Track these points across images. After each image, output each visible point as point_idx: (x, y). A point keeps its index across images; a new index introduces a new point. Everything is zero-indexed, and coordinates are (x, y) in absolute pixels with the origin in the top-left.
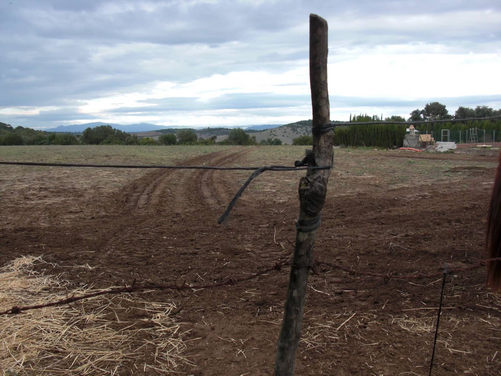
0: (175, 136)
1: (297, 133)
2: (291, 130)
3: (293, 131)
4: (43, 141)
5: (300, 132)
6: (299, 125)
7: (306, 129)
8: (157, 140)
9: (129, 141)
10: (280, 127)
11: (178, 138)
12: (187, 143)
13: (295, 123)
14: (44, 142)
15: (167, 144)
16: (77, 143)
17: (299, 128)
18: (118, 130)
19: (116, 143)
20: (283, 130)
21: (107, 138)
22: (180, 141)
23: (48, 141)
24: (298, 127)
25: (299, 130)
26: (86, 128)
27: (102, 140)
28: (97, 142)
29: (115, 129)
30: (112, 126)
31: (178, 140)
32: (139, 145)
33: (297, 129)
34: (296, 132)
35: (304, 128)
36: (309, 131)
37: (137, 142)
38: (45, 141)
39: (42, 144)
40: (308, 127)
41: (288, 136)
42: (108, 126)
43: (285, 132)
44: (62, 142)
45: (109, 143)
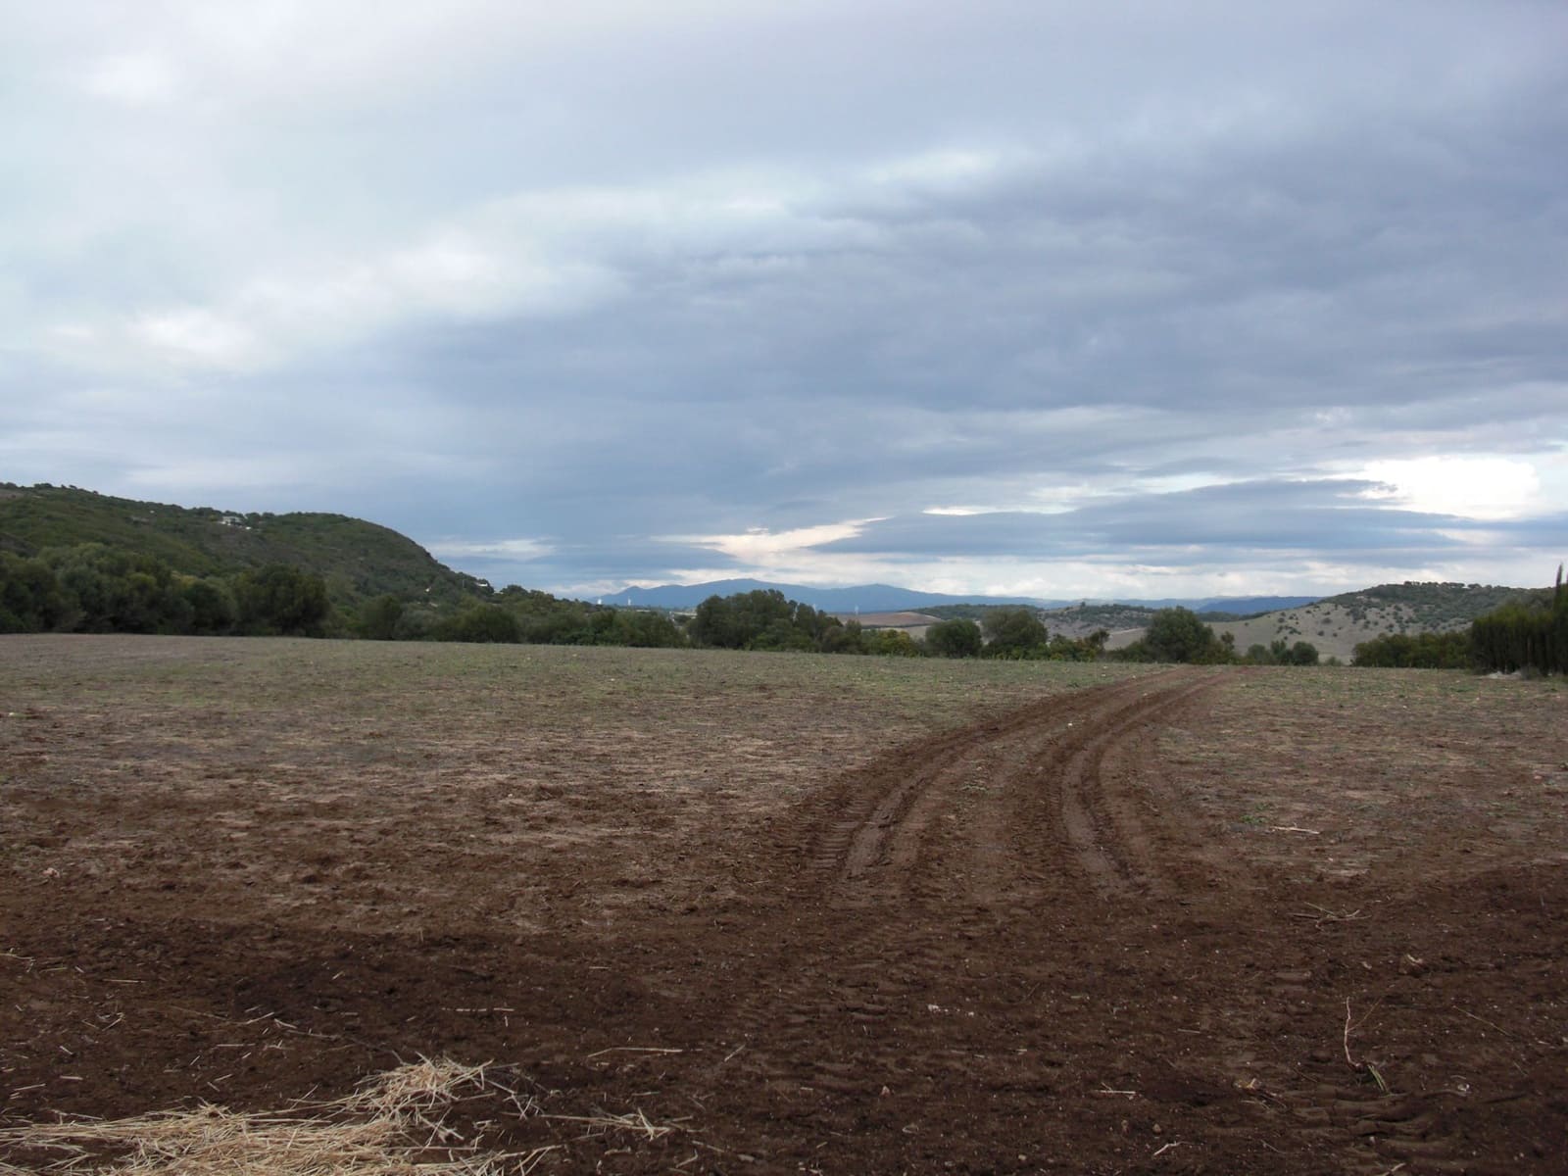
0: (977, 629)
1: (1366, 626)
2: (1348, 614)
3: (1351, 618)
4: (575, 633)
5: (1376, 624)
6: (1374, 600)
7: (1396, 614)
8: (921, 640)
9: (836, 640)
10: (1312, 604)
11: (987, 635)
12: (1015, 652)
13: (1360, 593)
14: (580, 636)
15: (950, 654)
16: (676, 642)
17: (1374, 609)
18: (802, 605)
19: (796, 646)
20: (1319, 615)
21: (769, 627)
22: (991, 644)
23: (591, 633)
24: (1369, 605)
25: (1372, 614)
26: (702, 599)
27: (754, 633)
28: (737, 640)
29: (793, 603)
30: (783, 592)
31: (986, 642)
32: (866, 653)
33: (1367, 612)
34: (1362, 621)
35: (1391, 610)
36: (1406, 618)
37: (858, 643)
38: (584, 631)
39: (574, 641)
40: (1401, 605)
41: (1335, 635)
42: (772, 591)
43: (1327, 621)
44: (633, 636)
45: (774, 644)
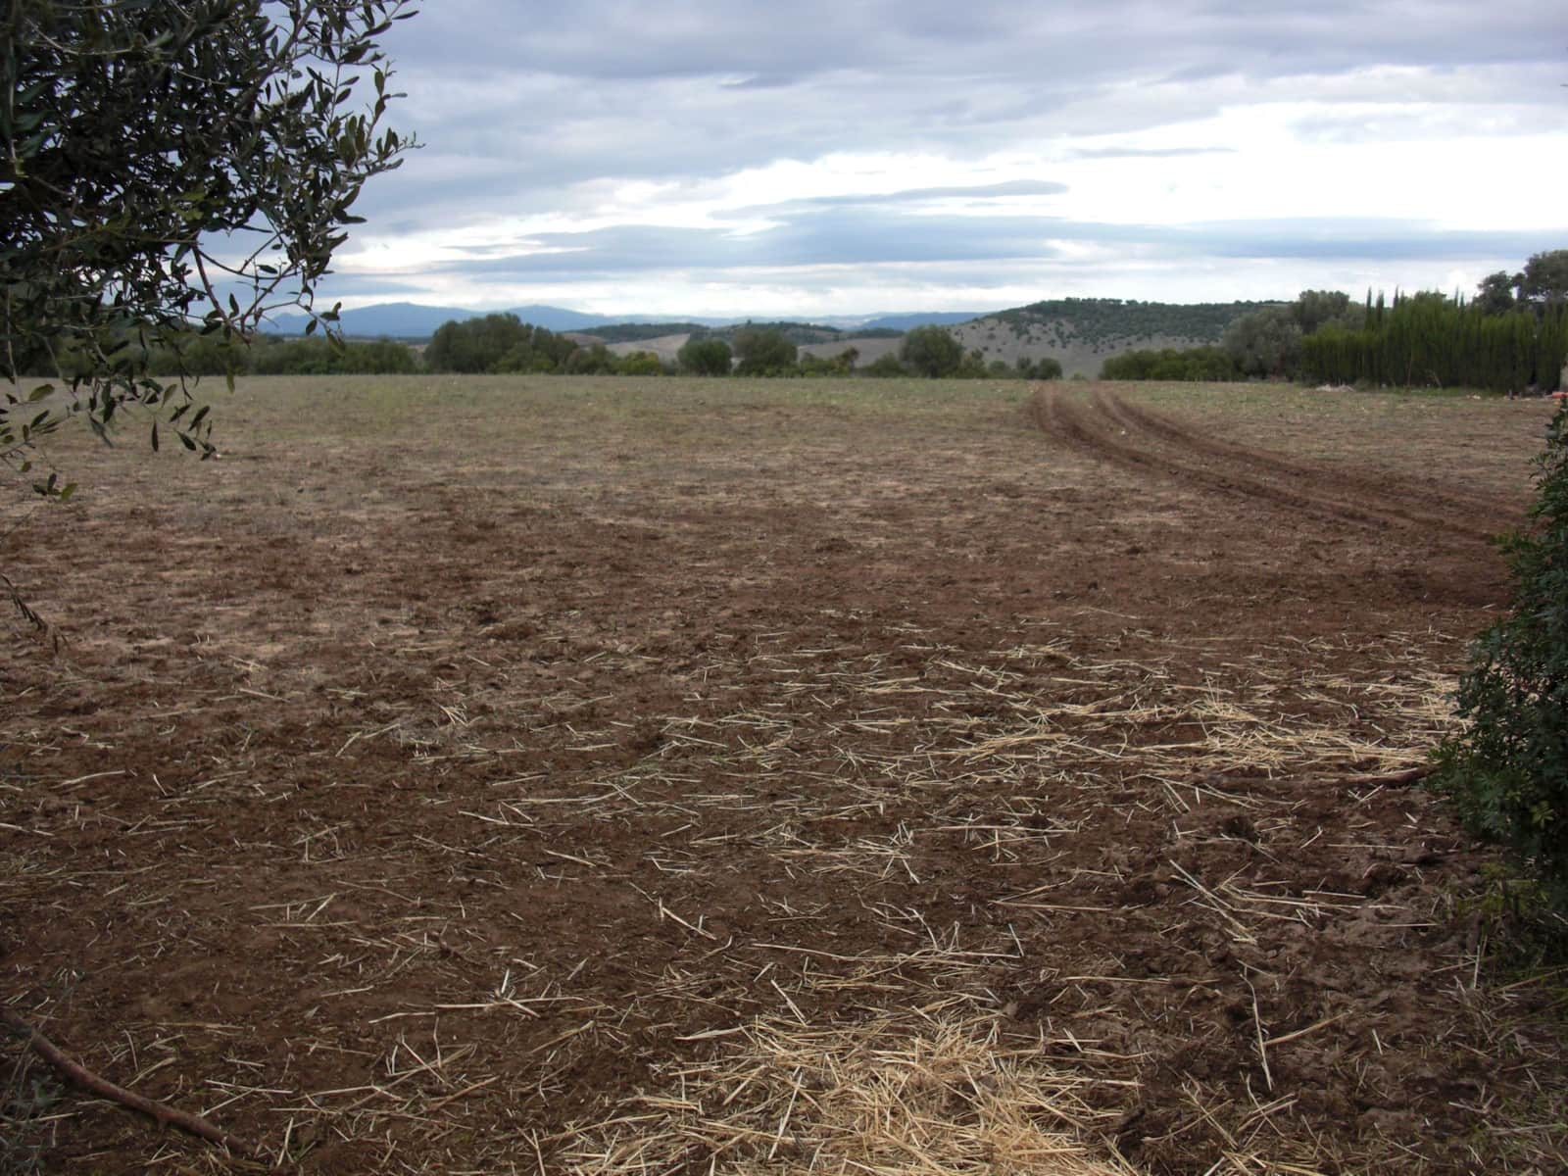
0: (728, 349)
1: (1029, 341)
2: (1011, 330)
3: (1015, 334)
4: (308, 363)
5: (1038, 339)
6: (1036, 316)
7: (1057, 330)
8: (674, 362)
9: (583, 362)
10: (976, 320)
11: (738, 355)
12: (768, 371)
13: (1022, 309)
14: (314, 366)
15: (702, 372)
16: (409, 369)
17: (1037, 325)
18: (539, 329)
19: (539, 369)
20: (984, 330)
21: (509, 352)
22: (742, 364)
23: (324, 362)
24: (1032, 321)
25: (1034, 330)
26: (437, 324)
27: (495, 359)
28: (477, 364)
29: (529, 327)
30: (518, 314)
31: (735, 361)
32: (614, 373)
33: (1030, 328)
34: (1025, 337)
35: (1052, 325)
36: (1067, 333)
37: (606, 365)
38: (317, 361)
39: (308, 371)
40: (1063, 321)
41: (999, 350)
42: (508, 315)
43: (992, 337)
44: (367, 364)
45: (517, 367)
